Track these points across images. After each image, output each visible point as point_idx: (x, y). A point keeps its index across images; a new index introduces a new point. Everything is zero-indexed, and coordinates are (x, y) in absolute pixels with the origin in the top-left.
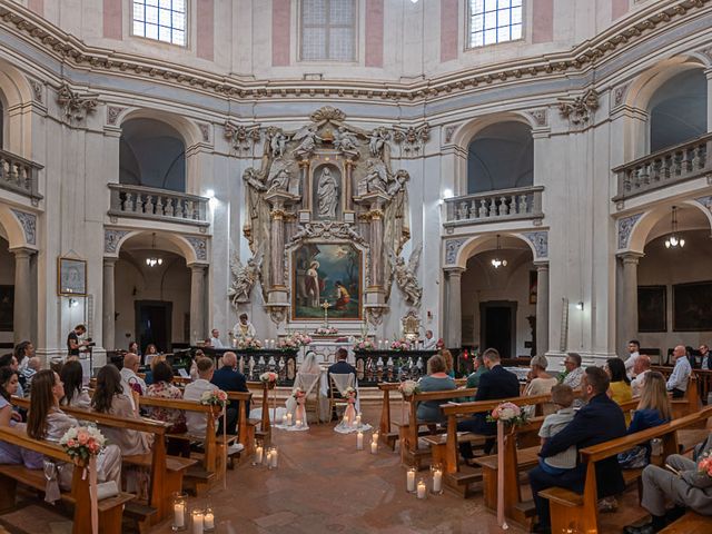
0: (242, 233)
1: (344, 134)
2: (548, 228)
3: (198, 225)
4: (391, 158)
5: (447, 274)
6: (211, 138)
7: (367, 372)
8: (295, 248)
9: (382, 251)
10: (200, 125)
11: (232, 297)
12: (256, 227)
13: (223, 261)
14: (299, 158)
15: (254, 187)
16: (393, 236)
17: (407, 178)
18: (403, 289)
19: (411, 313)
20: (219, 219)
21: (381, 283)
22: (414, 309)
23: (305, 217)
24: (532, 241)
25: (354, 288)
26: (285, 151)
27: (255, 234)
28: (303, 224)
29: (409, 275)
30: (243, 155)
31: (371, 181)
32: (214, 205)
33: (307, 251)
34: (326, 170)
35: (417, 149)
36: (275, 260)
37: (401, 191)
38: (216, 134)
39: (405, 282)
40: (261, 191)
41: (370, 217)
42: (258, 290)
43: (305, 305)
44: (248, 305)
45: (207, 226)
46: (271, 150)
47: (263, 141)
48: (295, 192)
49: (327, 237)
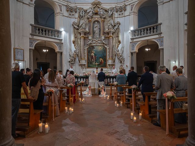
0: (72, 42)
1: (101, 10)
2: (163, 37)
3: (59, 40)
4: (115, 18)
5: (132, 54)
6: (62, 10)
7: (108, 83)
8: (87, 47)
9: (113, 47)
10: (59, 5)
11: (69, 62)
12: (76, 41)
13: (67, 51)
14: (88, 18)
15: (75, 28)
16: (116, 43)
17: (120, 24)
18: (119, 59)
19: (121, 66)
20: (65, 38)
21: (112, 57)
22: (122, 64)
23: (90, 38)
24: (158, 42)
25: (105, 58)
26: (84, 16)
27: (76, 43)
28: (90, 40)
29: (121, 55)
30: (72, 17)
31: (109, 26)
32: (64, 33)
33: (91, 48)
34: (96, 23)
35: (122, 14)
36: (82, 51)
37: (118, 28)
38: (64, 8)
39: (119, 56)
40: (78, 29)
41: (109, 37)
42: (77, 60)
43: (91, 64)
44: (74, 64)
45: (62, 40)
46: (80, 16)
47: (78, 12)
48: (87, 30)
49: (97, 44)
